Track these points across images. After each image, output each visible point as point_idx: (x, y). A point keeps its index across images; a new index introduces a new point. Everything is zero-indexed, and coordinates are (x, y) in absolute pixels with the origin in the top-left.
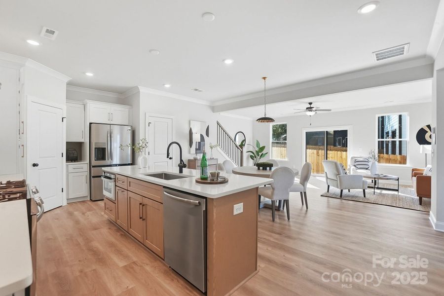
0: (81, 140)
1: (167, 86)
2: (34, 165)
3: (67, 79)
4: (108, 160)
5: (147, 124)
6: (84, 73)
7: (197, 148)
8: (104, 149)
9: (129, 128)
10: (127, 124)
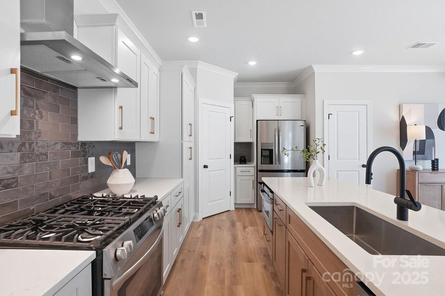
0: (250, 140)
1: (358, 53)
2: (205, 167)
3: (233, 75)
4: (276, 164)
5: (326, 116)
6: (247, 63)
7: (418, 150)
8: (271, 151)
9: (302, 123)
10: (300, 119)
